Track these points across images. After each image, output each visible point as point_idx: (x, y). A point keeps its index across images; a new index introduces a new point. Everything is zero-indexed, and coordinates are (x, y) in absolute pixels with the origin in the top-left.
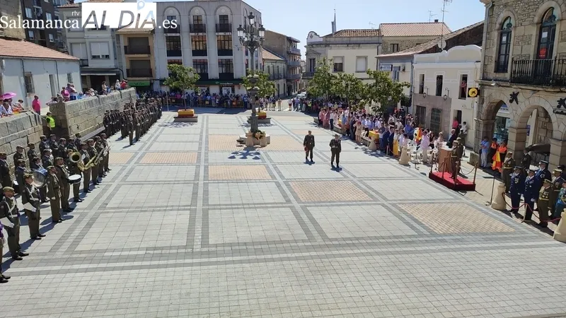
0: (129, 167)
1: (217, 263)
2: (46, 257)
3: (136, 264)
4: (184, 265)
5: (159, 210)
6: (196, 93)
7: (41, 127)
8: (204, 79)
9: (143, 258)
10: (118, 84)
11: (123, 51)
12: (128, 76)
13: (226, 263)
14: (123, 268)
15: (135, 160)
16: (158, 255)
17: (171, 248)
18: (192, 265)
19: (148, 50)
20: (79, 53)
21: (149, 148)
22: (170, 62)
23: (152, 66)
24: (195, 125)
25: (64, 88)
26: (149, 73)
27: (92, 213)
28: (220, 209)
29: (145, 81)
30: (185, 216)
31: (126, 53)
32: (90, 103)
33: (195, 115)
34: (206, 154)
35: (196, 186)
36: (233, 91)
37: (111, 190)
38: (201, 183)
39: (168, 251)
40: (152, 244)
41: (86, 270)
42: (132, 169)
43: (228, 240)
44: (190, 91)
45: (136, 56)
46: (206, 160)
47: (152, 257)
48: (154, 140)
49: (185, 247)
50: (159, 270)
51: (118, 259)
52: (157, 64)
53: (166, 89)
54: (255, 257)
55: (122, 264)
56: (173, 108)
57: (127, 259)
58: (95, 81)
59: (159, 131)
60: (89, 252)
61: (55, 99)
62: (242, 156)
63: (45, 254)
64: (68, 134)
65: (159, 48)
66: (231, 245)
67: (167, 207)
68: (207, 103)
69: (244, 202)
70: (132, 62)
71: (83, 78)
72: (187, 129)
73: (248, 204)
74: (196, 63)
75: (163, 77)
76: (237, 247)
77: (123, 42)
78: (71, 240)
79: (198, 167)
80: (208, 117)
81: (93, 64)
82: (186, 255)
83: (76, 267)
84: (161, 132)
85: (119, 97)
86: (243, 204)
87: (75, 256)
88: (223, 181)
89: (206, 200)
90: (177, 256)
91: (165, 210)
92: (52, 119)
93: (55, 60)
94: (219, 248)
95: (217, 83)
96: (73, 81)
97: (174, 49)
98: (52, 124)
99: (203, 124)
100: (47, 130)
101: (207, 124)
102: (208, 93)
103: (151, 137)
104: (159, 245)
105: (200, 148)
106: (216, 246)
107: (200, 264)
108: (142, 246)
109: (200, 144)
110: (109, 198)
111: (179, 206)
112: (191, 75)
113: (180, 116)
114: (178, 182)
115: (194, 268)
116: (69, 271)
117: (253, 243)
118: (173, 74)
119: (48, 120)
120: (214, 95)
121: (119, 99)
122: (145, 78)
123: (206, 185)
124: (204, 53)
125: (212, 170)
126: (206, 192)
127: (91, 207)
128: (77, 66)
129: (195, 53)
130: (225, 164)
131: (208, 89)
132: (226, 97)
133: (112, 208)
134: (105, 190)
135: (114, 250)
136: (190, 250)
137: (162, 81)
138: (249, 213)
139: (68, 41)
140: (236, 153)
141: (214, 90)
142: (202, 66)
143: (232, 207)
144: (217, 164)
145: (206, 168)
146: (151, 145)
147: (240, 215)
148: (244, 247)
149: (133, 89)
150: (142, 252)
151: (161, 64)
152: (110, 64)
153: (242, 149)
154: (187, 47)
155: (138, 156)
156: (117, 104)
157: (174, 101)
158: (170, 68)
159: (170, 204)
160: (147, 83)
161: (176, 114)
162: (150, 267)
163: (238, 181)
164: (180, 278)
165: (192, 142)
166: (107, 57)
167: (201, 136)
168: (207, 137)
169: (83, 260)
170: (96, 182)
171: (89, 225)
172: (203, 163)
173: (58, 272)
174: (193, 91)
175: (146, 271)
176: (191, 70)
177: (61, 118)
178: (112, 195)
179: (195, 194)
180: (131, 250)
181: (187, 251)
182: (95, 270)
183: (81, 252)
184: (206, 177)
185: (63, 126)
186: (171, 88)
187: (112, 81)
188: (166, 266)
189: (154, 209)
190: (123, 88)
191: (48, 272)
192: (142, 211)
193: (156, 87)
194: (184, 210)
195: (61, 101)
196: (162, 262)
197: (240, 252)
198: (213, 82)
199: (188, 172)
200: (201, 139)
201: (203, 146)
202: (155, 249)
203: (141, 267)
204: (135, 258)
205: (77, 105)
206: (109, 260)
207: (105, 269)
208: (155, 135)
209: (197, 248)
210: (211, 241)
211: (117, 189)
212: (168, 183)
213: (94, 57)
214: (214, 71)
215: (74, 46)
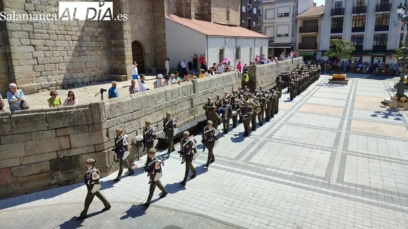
0: (290, 113)
1: (348, 198)
2: (233, 162)
3: (286, 181)
4: (321, 192)
5: (308, 147)
6: (350, 61)
7: (241, 81)
8: (359, 51)
9: (291, 178)
10: (292, 54)
11: (298, 30)
12: (299, 48)
13: (356, 200)
14: (277, 182)
15: (295, 108)
16: (302, 179)
17: (312, 176)
18: (327, 193)
19: (316, 29)
20: (270, 33)
21: (306, 101)
22: (332, 37)
23: (318, 41)
24: (345, 87)
25: (257, 56)
26: (315, 46)
27: (262, 139)
28: (357, 156)
29: (310, 52)
30: (327, 155)
31: (300, 32)
32: (272, 66)
33: (346, 79)
34: (351, 110)
35: (339, 134)
36: (384, 61)
37: (277, 126)
38: (343, 132)
39: (310, 178)
40: (298, 170)
41: (254, 176)
42: (292, 115)
43: (360, 183)
44: (345, 60)
45: (307, 34)
46: (351, 115)
47: (298, 180)
48: (311, 96)
49: (324, 179)
50: (302, 190)
51: (275, 174)
52: (322, 39)
53: (325, 58)
54: (384, 203)
55: (277, 179)
56: (329, 73)
57: (280, 176)
58: (276, 52)
59: (316, 89)
60: (258, 165)
61: (251, 63)
62: (384, 116)
63: (232, 159)
64: (255, 86)
65: (325, 27)
66: (363, 187)
67: (314, 145)
68: (358, 69)
69: (380, 154)
70: (303, 38)
71: (270, 50)
72: (338, 89)
73: (384, 157)
74: (353, 38)
75: (324, 49)
76: (368, 191)
77: (300, 24)
78: (248, 154)
79: (343, 119)
80: (357, 81)
81: (277, 41)
82: (323, 185)
83: (249, 172)
84: (317, 90)
85: (291, 63)
86: (379, 156)
87: (248, 165)
88: (363, 134)
89: (345, 146)
90: (316, 183)
91: (312, 148)
92: (247, 76)
93: (255, 38)
94: (351, 187)
95: (370, 53)
96: (263, 52)
97: (337, 27)
98: (247, 80)
99: (352, 86)
100: (244, 83)
101: (356, 87)
102: (360, 62)
103: (309, 93)
104: (303, 171)
105: (347, 105)
106: (350, 184)
107: (334, 195)
108: (292, 170)
109: (347, 102)
110: (274, 132)
111: (323, 147)
112: (348, 48)
113: (334, 79)
114: (325, 129)
115: (328, 196)
116: (244, 174)
117: (384, 191)
118: (333, 47)
119: (246, 76)
120: (366, 63)
121: (291, 65)
122: (311, 50)
123: (347, 135)
124: (362, 29)
125: (354, 124)
126: (347, 141)
127: (262, 135)
128: (267, 42)
129: (354, 30)
130: (367, 120)
131: (361, 59)
132: (376, 65)
133: (275, 139)
134: (272, 126)
135: (272, 168)
136: (327, 182)
137: (323, 52)
138: (384, 165)
139: (264, 25)
140: (379, 112)
141: (367, 59)
142: (358, 40)
143: (368, 156)
144: (359, 119)
145: (350, 122)
146: (308, 99)
147: (375, 164)
148: (375, 192)
149: (301, 58)
150: (292, 174)
151: (324, 39)
152: (287, 40)
153: (384, 110)
154: (348, 25)
155: (298, 106)
156: (289, 68)
157: (330, 67)
158: (331, 42)
159: (316, 144)
160: (312, 54)
161: (331, 77)
162: (295, 186)
163: (376, 136)
164: (316, 200)
165: (341, 99)
166: (287, 35)
167: (349, 96)
168: (354, 97)
169: (253, 169)
170: (267, 120)
171: (260, 147)
172: (347, 117)
173: (238, 172)
174: (348, 60)
175: (292, 188)
176: (348, 43)
177: (253, 75)
178: (277, 130)
179: (337, 140)
180: (284, 170)
181: (324, 183)
182: (259, 177)
183: (253, 164)
184: (348, 128)
185: (253, 81)
186: (330, 58)
187: (288, 52)
188: (307, 189)
189: (304, 145)
190: (295, 56)
191: (232, 171)
192: (295, 145)
193: (319, 57)
194: (327, 150)
195: (254, 65)
196: (304, 185)
197: (370, 195)
198: (366, 53)
199: (335, 122)
200: (348, 98)
201: (350, 103)
202: (300, 174)
203: (289, 184)
204: (285, 177)
205: (263, 67)
206: (269, 173)
207: (265, 179)
208: (313, 92)
209: (333, 181)
210: (346, 180)
211: (280, 127)
212: (317, 128)
213: (278, 36)
214: (368, 44)
215: (267, 28)
